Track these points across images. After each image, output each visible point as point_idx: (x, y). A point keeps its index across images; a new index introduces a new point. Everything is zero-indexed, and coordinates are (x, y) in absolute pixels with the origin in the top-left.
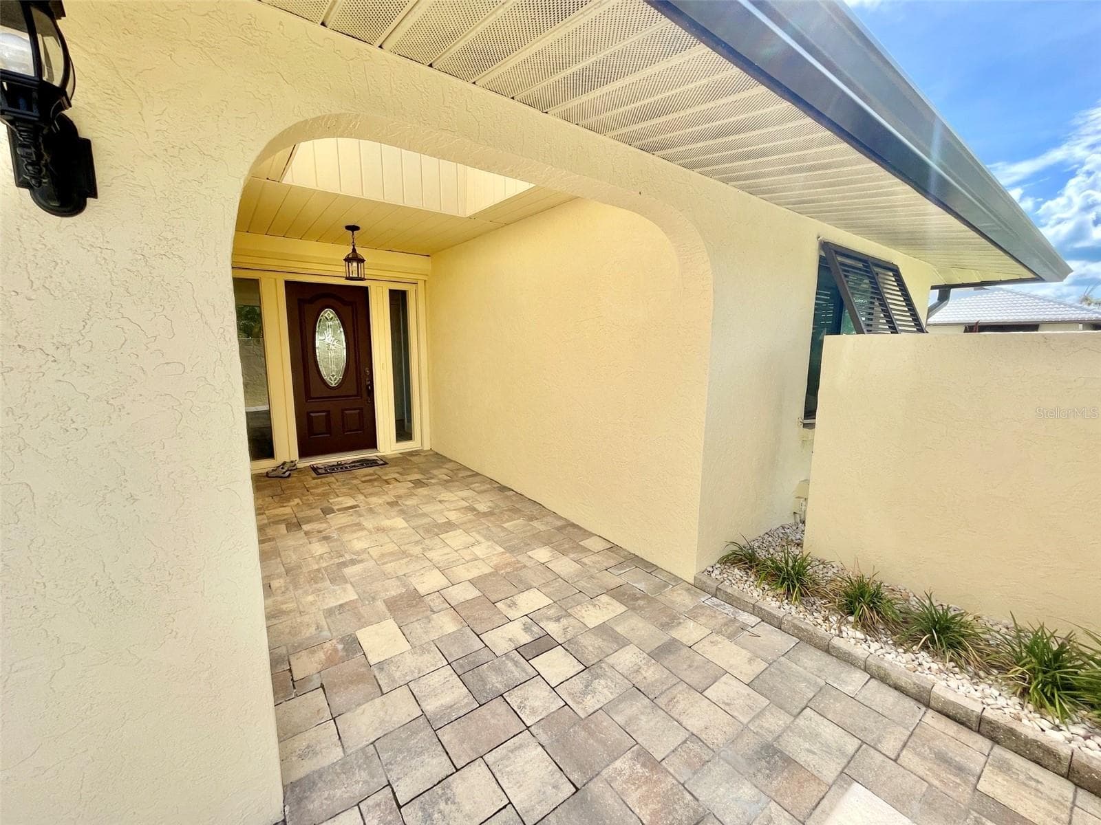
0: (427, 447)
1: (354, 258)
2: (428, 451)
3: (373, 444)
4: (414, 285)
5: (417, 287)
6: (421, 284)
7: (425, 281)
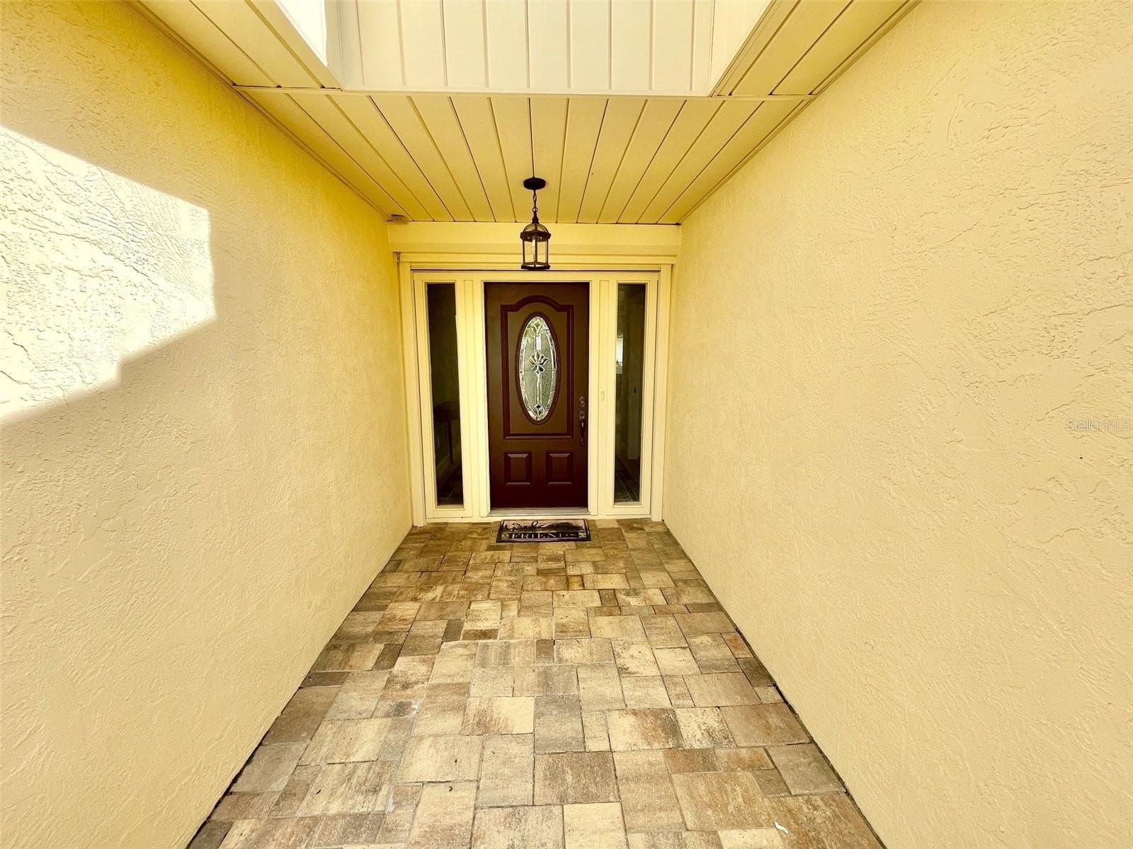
0: (656, 518)
1: (536, 234)
2: (658, 523)
3: (580, 500)
4: (656, 274)
5: (660, 276)
6: (665, 272)
7: (672, 265)
